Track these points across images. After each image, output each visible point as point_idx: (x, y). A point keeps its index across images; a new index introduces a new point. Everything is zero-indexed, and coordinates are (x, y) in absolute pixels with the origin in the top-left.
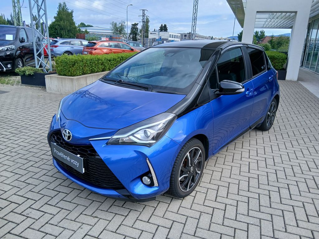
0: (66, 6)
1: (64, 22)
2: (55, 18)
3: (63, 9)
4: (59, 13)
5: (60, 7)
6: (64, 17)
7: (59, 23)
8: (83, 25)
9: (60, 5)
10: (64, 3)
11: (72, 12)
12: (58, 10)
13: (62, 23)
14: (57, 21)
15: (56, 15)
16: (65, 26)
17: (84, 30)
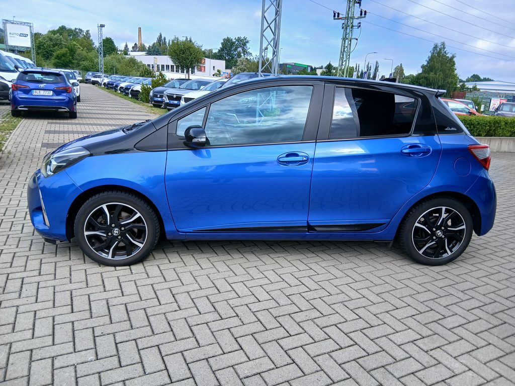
0: (444, 48)
1: (435, 74)
2: (423, 67)
3: (439, 53)
4: (431, 60)
5: (434, 51)
6: (437, 65)
7: (427, 75)
8: (476, 78)
9: (436, 47)
10: (443, 44)
11: (453, 57)
12: (430, 55)
13: (432, 75)
14: (424, 72)
15: (425, 63)
16: (435, 80)
17: (471, 87)
